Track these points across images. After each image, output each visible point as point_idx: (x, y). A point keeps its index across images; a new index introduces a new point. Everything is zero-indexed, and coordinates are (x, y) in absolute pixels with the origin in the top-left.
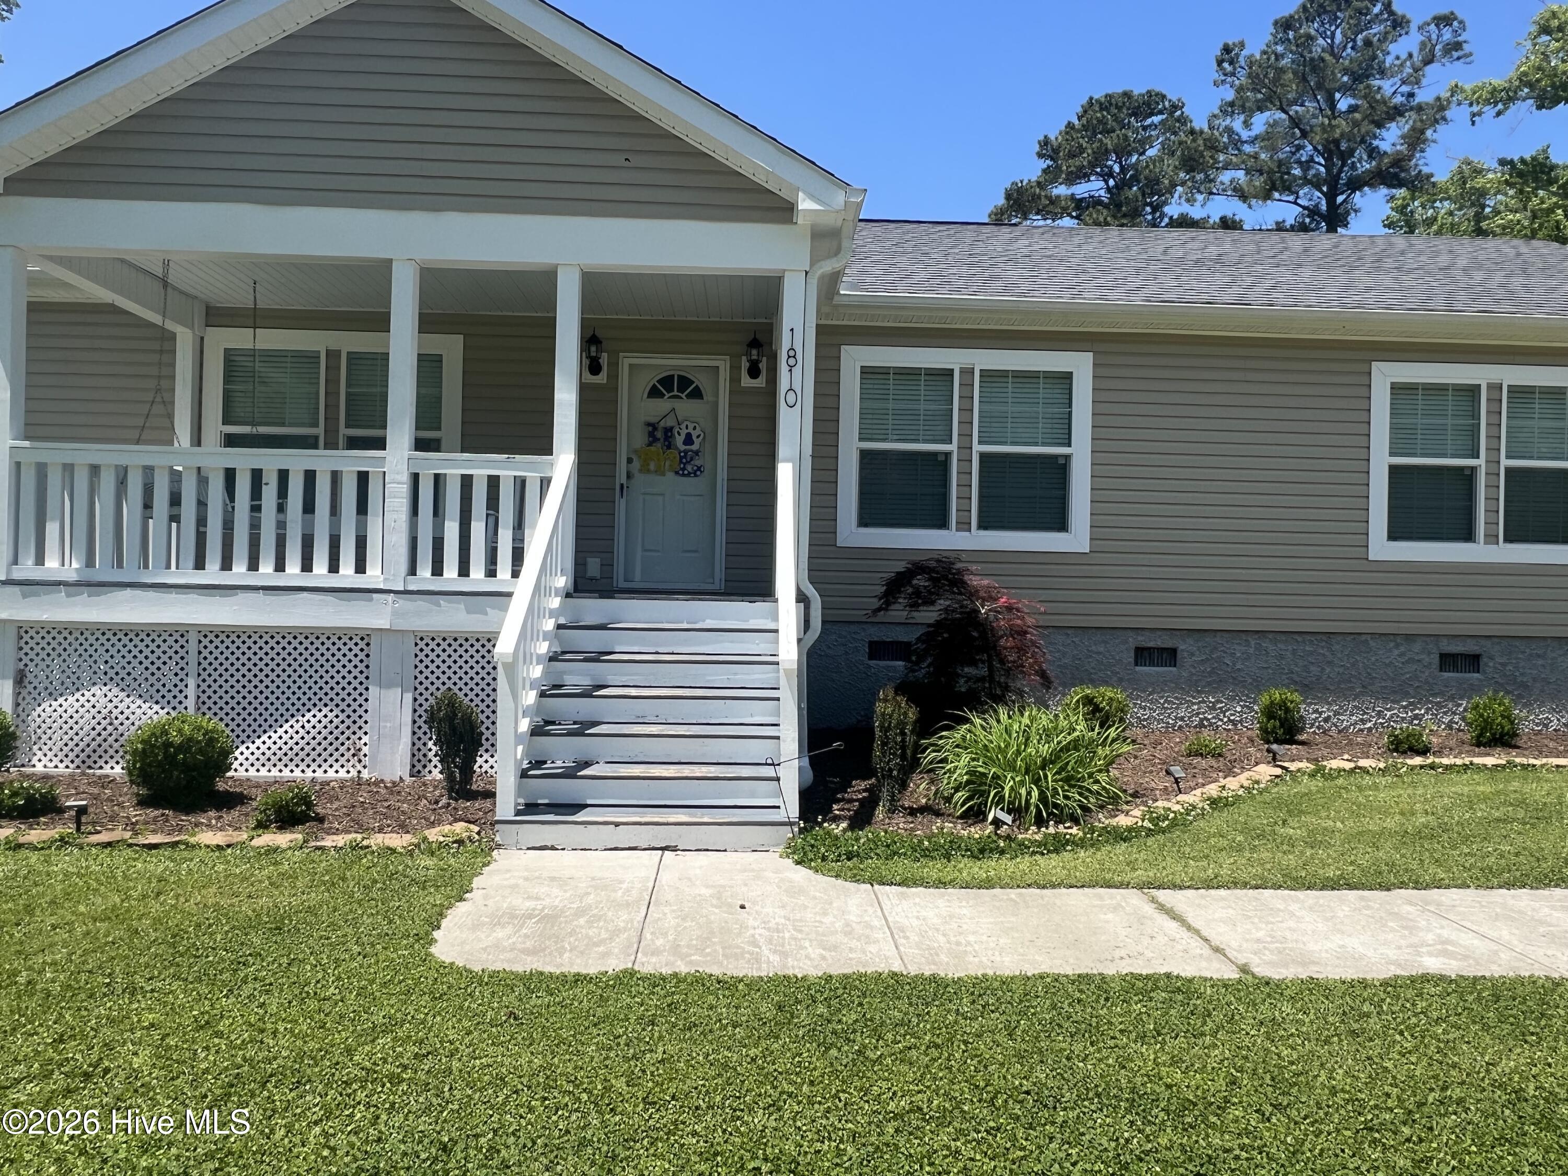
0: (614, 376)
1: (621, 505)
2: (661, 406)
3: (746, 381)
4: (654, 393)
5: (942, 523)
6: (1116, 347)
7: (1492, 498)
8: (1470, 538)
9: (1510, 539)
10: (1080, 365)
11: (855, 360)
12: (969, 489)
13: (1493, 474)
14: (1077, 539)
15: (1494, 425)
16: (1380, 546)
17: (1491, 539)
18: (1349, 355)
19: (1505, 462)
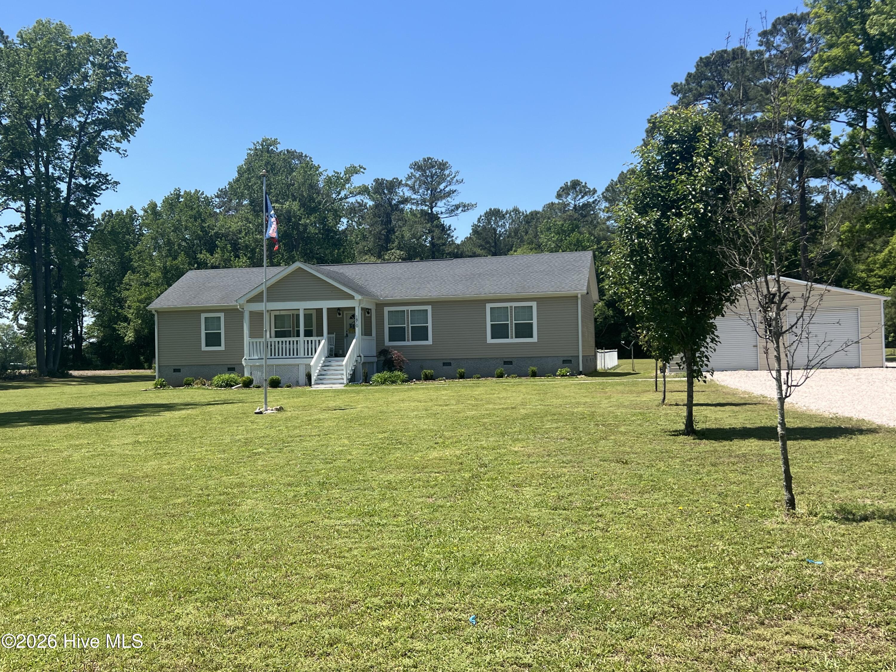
0: (343, 316)
1: (345, 340)
2: (352, 321)
4: (351, 318)
5: (404, 340)
6: (436, 304)
7: (511, 330)
8: (508, 338)
9: (516, 337)
10: (429, 308)
11: (386, 309)
12: (409, 333)
13: (512, 324)
14: (430, 342)
15: (511, 314)
16: (490, 340)
17: (512, 338)
18: (481, 303)
19: (514, 322)
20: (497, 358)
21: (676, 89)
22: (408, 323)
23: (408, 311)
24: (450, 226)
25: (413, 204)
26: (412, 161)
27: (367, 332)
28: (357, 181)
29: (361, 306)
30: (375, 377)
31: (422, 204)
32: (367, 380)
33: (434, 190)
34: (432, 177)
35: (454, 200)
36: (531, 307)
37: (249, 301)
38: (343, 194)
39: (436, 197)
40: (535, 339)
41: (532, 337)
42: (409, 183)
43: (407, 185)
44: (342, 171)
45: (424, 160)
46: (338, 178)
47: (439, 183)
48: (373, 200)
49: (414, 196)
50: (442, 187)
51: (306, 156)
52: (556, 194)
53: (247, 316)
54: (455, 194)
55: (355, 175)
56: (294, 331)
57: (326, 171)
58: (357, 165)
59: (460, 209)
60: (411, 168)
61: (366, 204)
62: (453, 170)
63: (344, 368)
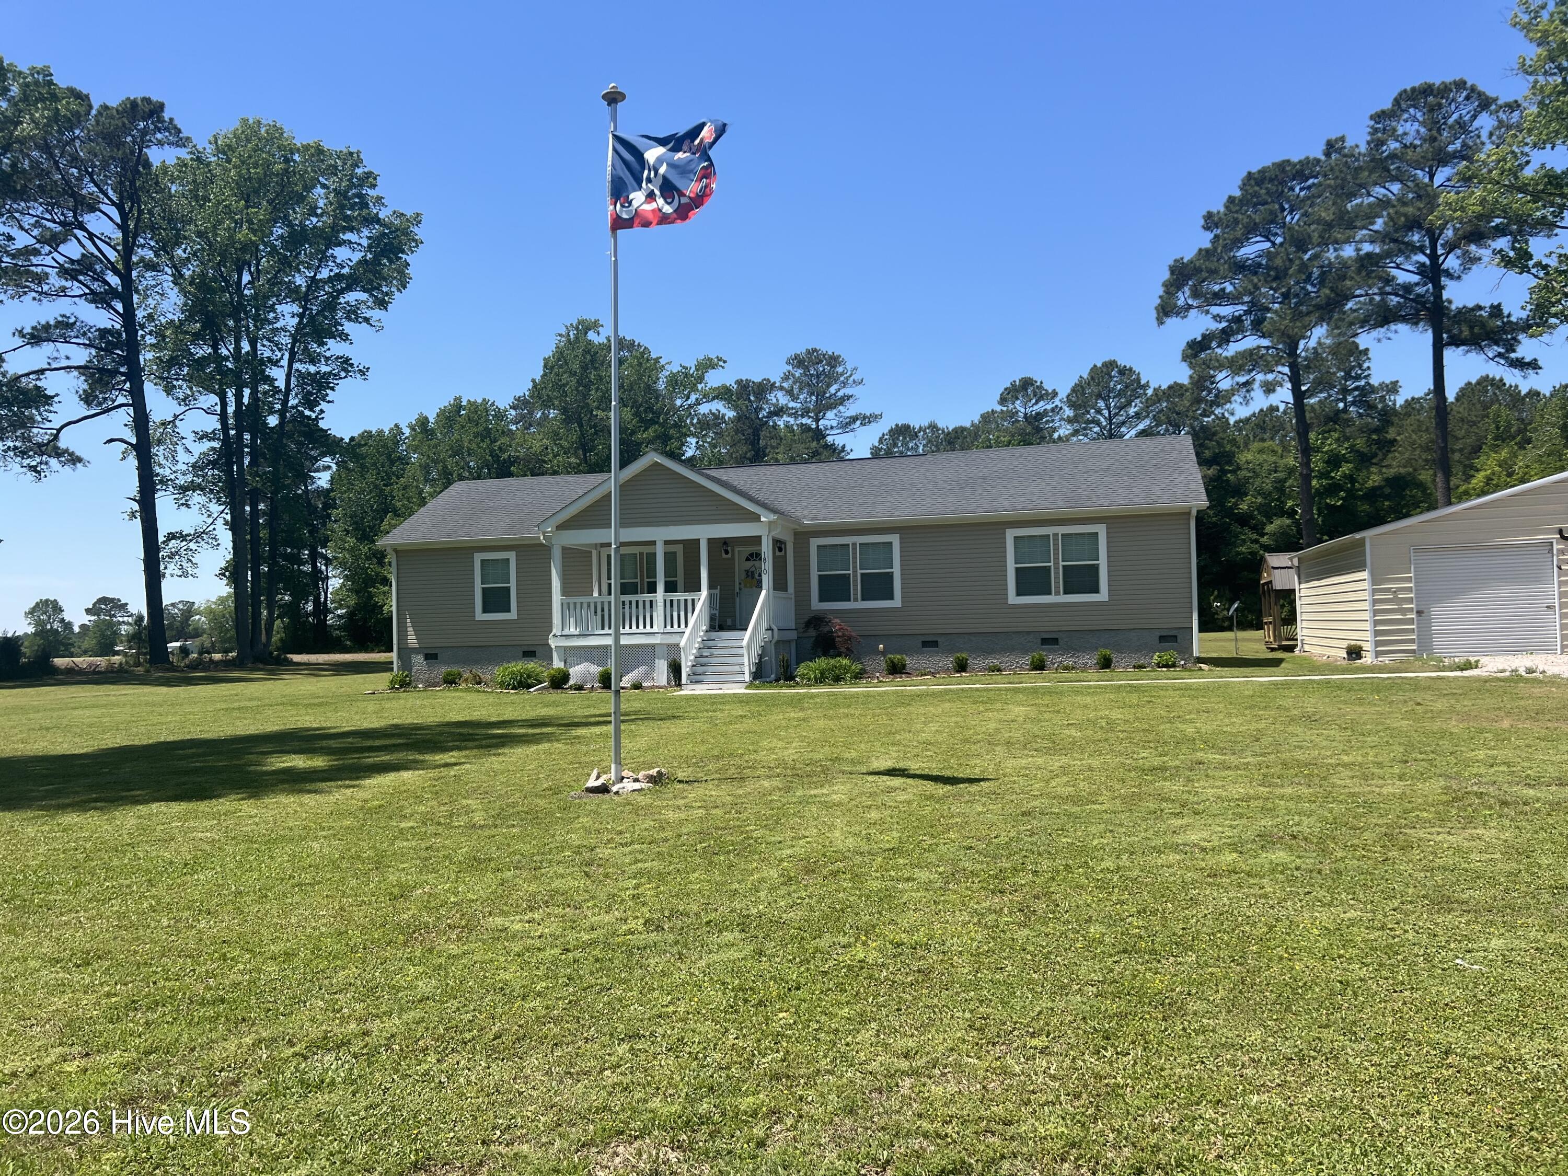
0: (733, 555)
1: (737, 600)
2: (749, 564)
3: (778, 553)
4: (748, 559)
5: (848, 599)
6: (905, 530)
7: (1057, 578)
8: (1050, 593)
9: (1066, 593)
10: (895, 539)
11: (815, 542)
12: (856, 587)
13: (1057, 568)
14: (897, 602)
15: (1056, 549)
16: (1013, 598)
17: (1057, 593)
18: (997, 527)
19: (1061, 563)
20: (1029, 633)
21: (1210, 221)
22: (855, 567)
23: (854, 544)
24: (844, 446)
25: (790, 415)
26: (791, 353)
27: (779, 584)
28: (714, 379)
29: (773, 533)
30: (802, 669)
31: (802, 416)
32: (787, 676)
33: (820, 395)
34: (818, 376)
35: (850, 410)
36: (1096, 534)
37: (560, 527)
38: (693, 398)
39: (824, 404)
40: (1103, 595)
41: (1096, 591)
42: (785, 385)
43: (782, 388)
44: (691, 364)
45: (808, 352)
46: (686, 375)
47: (829, 386)
48: (736, 408)
49: (792, 404)
50: (832, 390)
51: (639, 345)
52: (998, 398)
53: (557, 554)
54: (851, 400)
55: (711, 371)
56: (642, 584)
57: (669, 363)
58: (713, 356)
59: (858, 423)
60: (788, 363)
61: (724, 415)
62: (849, 366)
63: (745, 651)
